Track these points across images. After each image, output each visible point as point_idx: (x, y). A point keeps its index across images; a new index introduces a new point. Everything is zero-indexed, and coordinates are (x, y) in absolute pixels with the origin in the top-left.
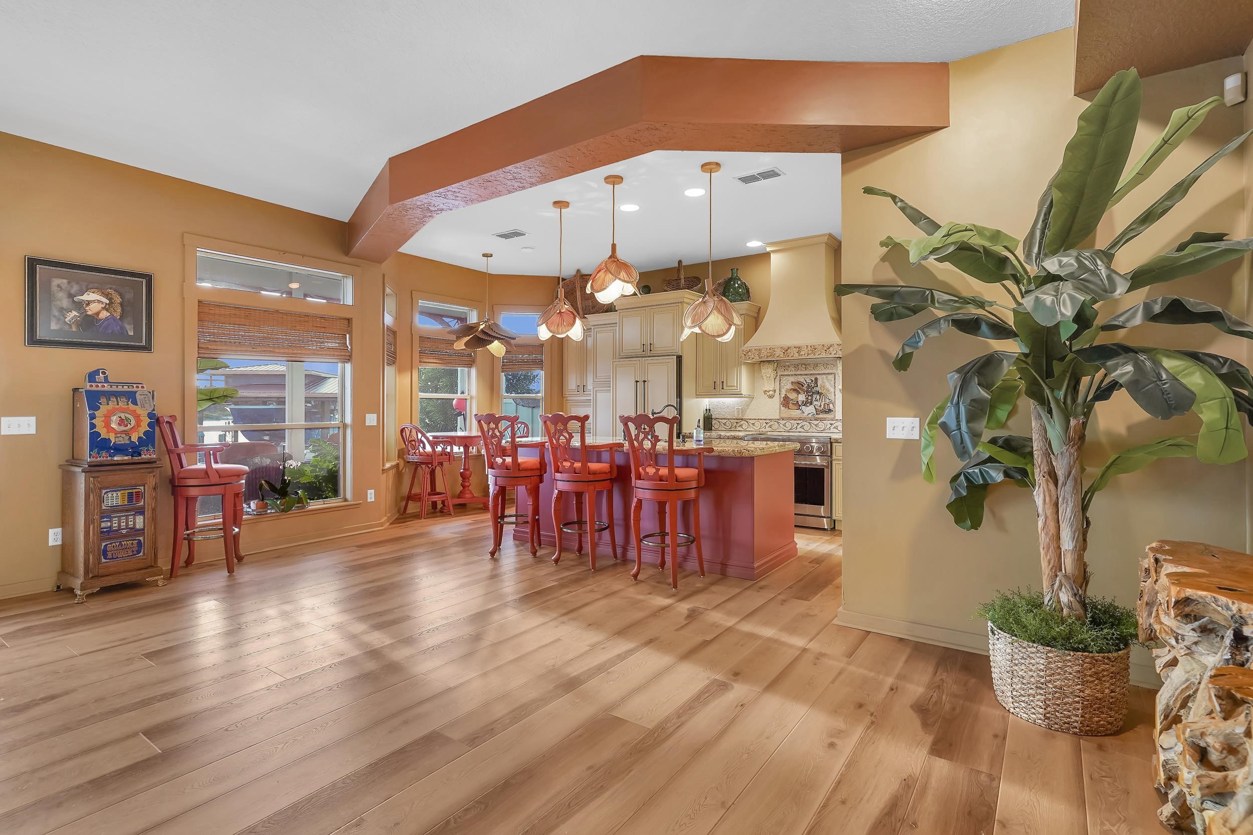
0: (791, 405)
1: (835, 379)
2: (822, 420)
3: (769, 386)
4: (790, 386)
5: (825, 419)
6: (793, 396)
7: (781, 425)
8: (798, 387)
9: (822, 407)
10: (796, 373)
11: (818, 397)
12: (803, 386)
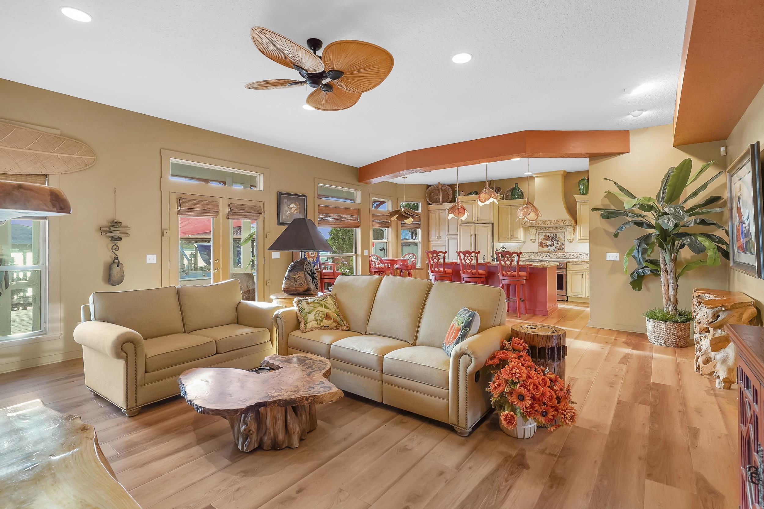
0: (543, 246)
1: (565, 234)
2: (559, 253)
3: (534, 237)
4: (543, 237)
5: (560, 252)
6: (544, 242)
7: (539, 255)
8: (547, 238)
9: (559, 247)
10: (546, 231)
11: (557, 242)
12: (549, 237)
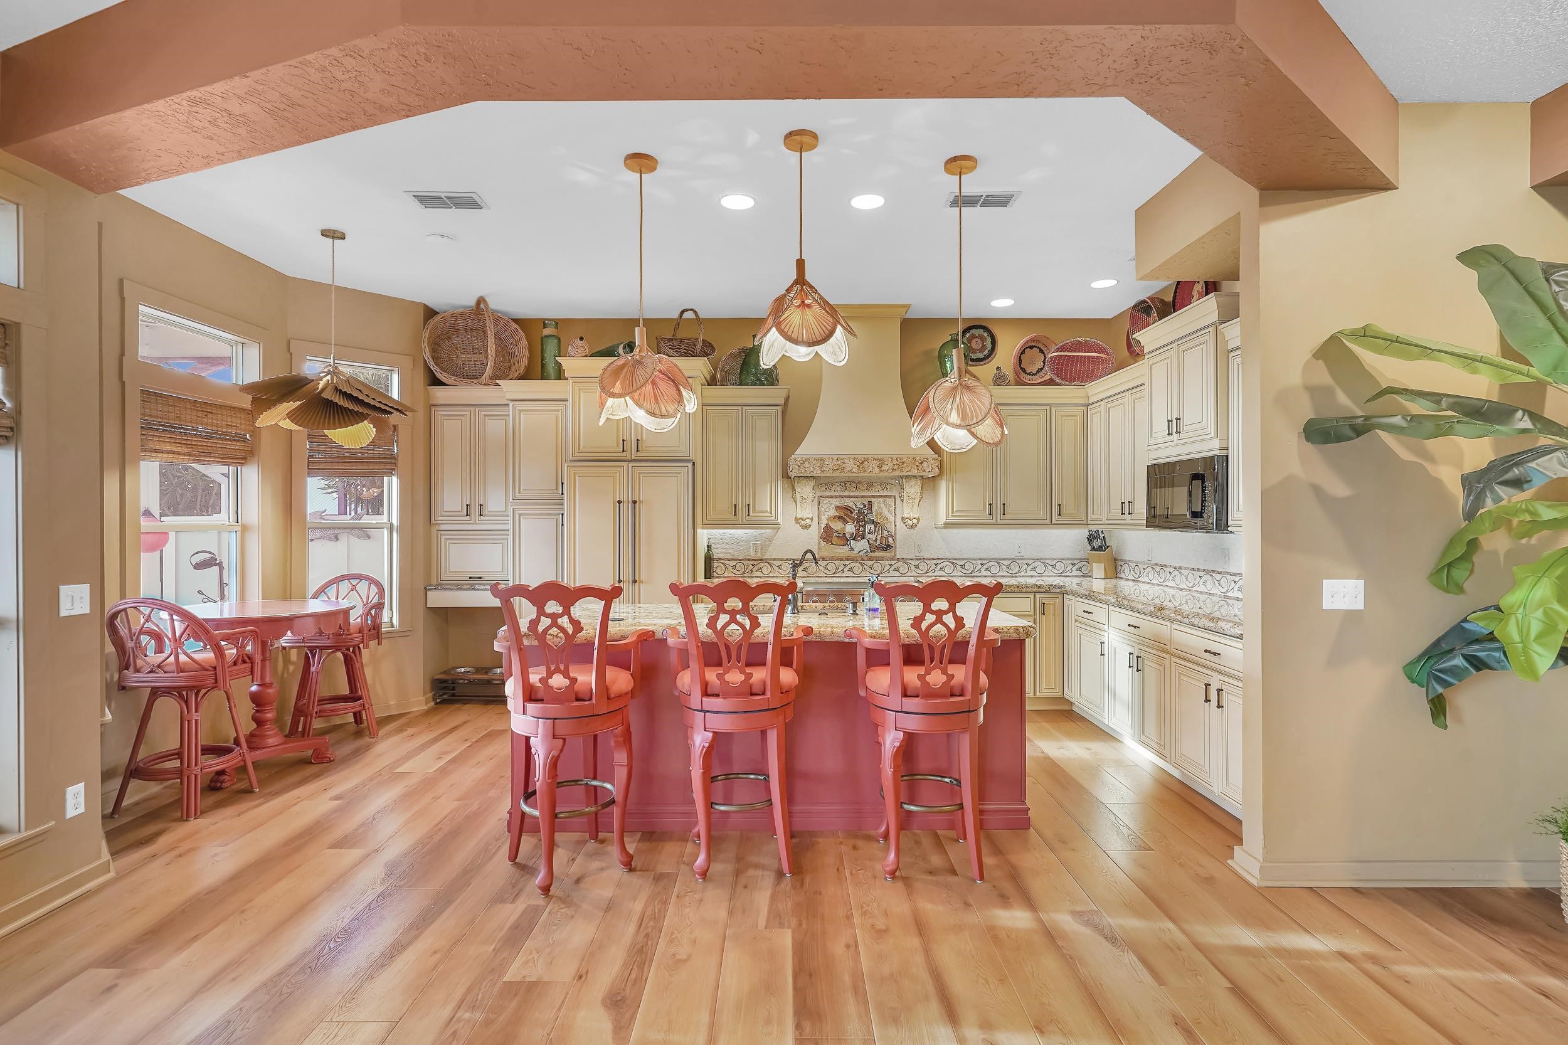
0: (834, 539)
1: (895, 504)
2: (877, 559)
3: (808, 511)
4: (833, 512)
5: (882, 558)
6: (837, 526)
7: (821, 568)
8: (845, 512)
9: (879, 541)
10: (841, 494)
11: (873, 528)
12: (852, 513)
